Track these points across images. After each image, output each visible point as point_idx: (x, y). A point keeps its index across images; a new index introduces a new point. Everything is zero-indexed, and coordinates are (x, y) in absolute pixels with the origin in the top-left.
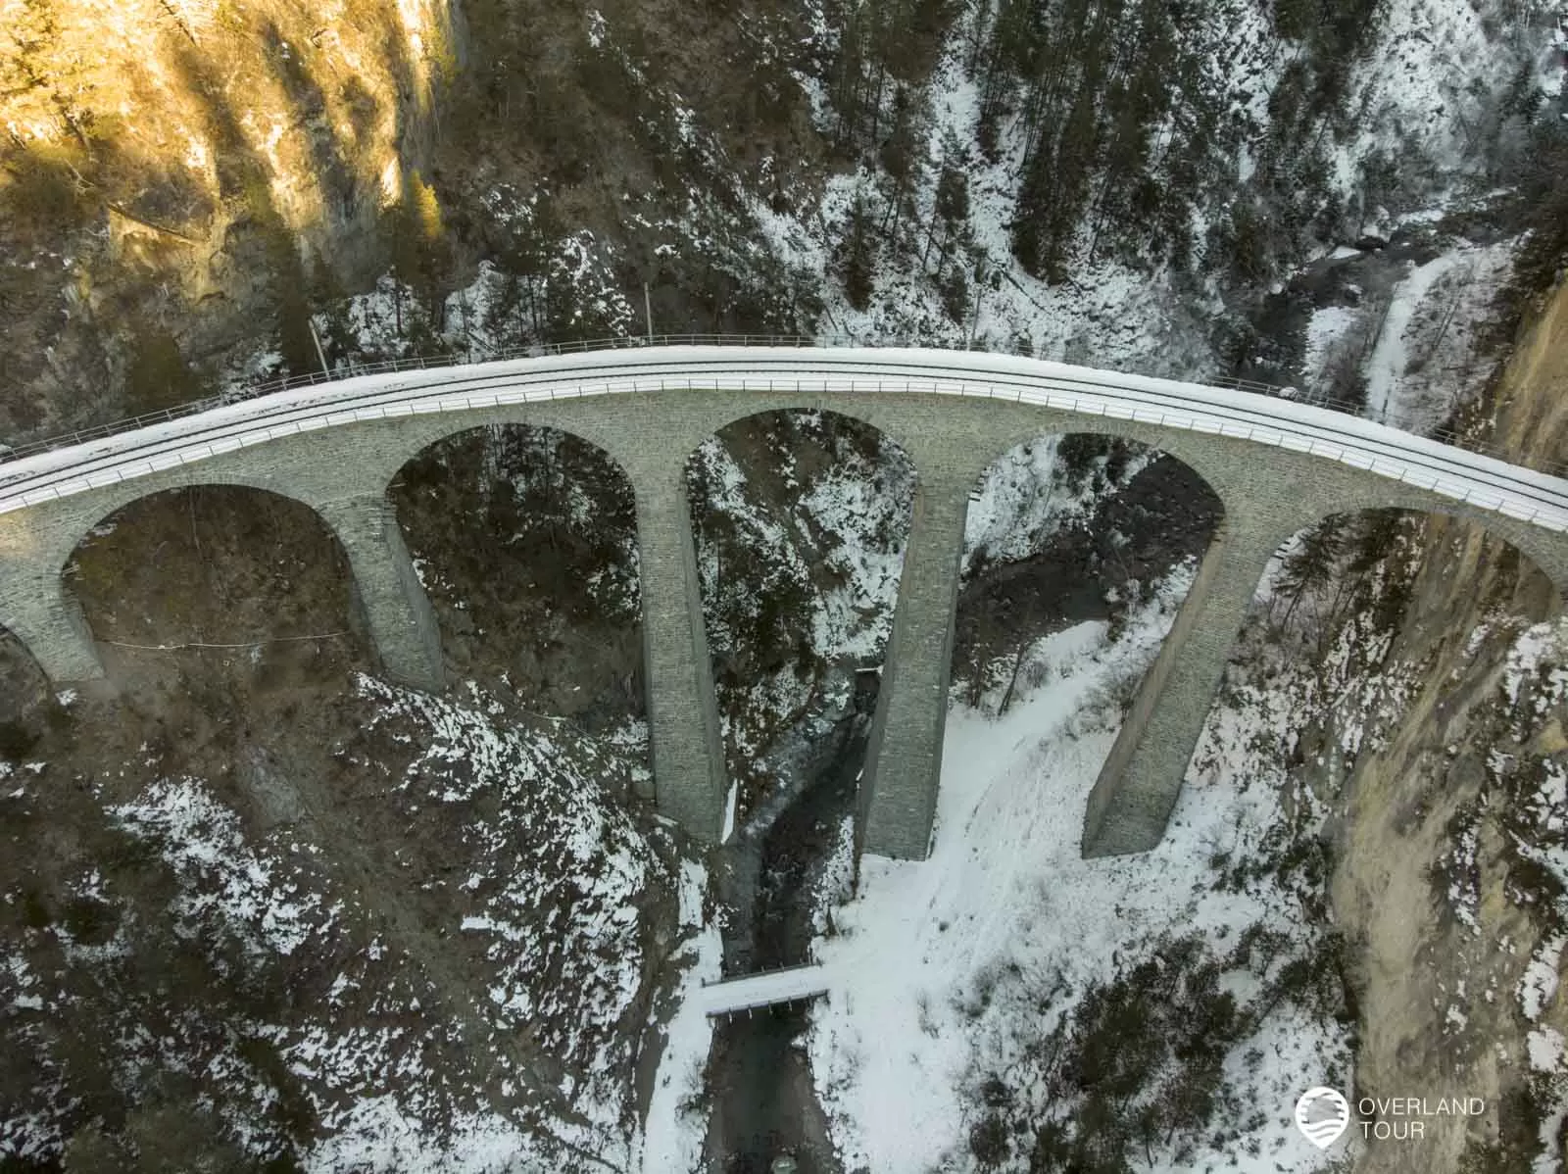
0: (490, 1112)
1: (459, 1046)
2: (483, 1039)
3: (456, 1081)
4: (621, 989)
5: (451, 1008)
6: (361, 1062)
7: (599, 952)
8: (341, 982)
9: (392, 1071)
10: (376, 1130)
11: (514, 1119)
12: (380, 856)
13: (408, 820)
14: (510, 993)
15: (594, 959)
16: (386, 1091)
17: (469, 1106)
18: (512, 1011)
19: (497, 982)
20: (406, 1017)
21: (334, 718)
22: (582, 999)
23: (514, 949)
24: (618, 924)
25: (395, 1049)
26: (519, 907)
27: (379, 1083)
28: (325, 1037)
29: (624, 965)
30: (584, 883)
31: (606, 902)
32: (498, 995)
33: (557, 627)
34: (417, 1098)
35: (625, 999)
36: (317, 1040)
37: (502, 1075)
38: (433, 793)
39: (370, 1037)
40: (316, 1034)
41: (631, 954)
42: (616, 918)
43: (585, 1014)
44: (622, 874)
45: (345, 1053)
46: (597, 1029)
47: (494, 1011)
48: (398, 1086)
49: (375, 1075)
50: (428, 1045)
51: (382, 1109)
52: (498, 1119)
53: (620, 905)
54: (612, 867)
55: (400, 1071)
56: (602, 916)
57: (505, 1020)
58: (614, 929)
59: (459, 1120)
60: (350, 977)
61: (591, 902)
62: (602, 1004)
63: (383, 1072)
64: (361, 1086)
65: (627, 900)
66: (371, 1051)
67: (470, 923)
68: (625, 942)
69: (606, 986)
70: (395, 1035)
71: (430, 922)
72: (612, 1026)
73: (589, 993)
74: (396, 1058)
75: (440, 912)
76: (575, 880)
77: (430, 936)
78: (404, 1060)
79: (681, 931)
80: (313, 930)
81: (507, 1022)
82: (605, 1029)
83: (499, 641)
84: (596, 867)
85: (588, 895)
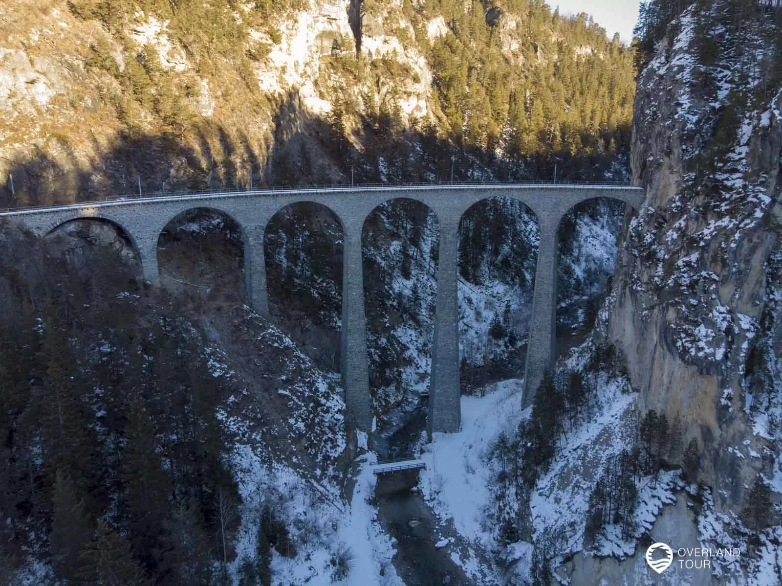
0: (288, 466)
1: (276, 437)
2: (285, 437)
3: (274, 450)
4: (339, 446)
5: (273, 422)
6: (238, 429)
7: (329, 427)
8: (232, 398)
9: (250, 436)
10: (244, 455)
11: (298, 472)
12: (248, 362)
13: (260, 350)
14: (297, 421)
15: (327, 430)
16: (247, 443)
17: (279, 461)
18: (297, 428)
19: (292, 416)
20: (254, 419)
21: (235, 314)
22: (323, 444)
23: (298, 407)
24: (336, 420)
25: (252, 429)
26: (300, 392)
27: (245, 439)
28: (226, 415)
29: (339, 437)
30: (323, 401)
31: (331, 410)
32: (292, 421)
33: (308, 323)
34: (259, 449)
35: (340, 450)
36: (222, 415)
37: (293, 453)
38: (270, 343)
39: (242, 421)
40: (223, 412)
41: (341, 433)
42: (335, 417)
43: (324, 449)
44: (337, 401)
45: (232, 423)
46: (329, 457)
47: (290, 426)
48: (252, 443)
49: (244, 435)
50: (263, 433)
51: (245, 449)
52: (291, 470)
53: (337, 413)
54: (333, 398)
55: (253, 437)
56: (330, 415)
57: (294, 432)
58: (335, 422)
59: (275, 464)
60: (236, 398)
61: (325, 408)
62: (331, 448)
63: (247, 435)
64: (238, 438)
65: (339, 411)
66: (243, 426)
67: (281, 391)
68: (339, 427)
69: (332, 441)
70: (252, 424)
71: (266, 390)
72: (336, 459)
73: (325, 441)
74: (252, 432)
75: (269, 387)
76: (319, 399)
77: (266, 395)
78: (254, 434)
79: (358, 449)
80: (224, 374)
81: (295, 433)
82: (332, 458)
83: (288, 323)
84: (327, 396)
85: (324, 405)
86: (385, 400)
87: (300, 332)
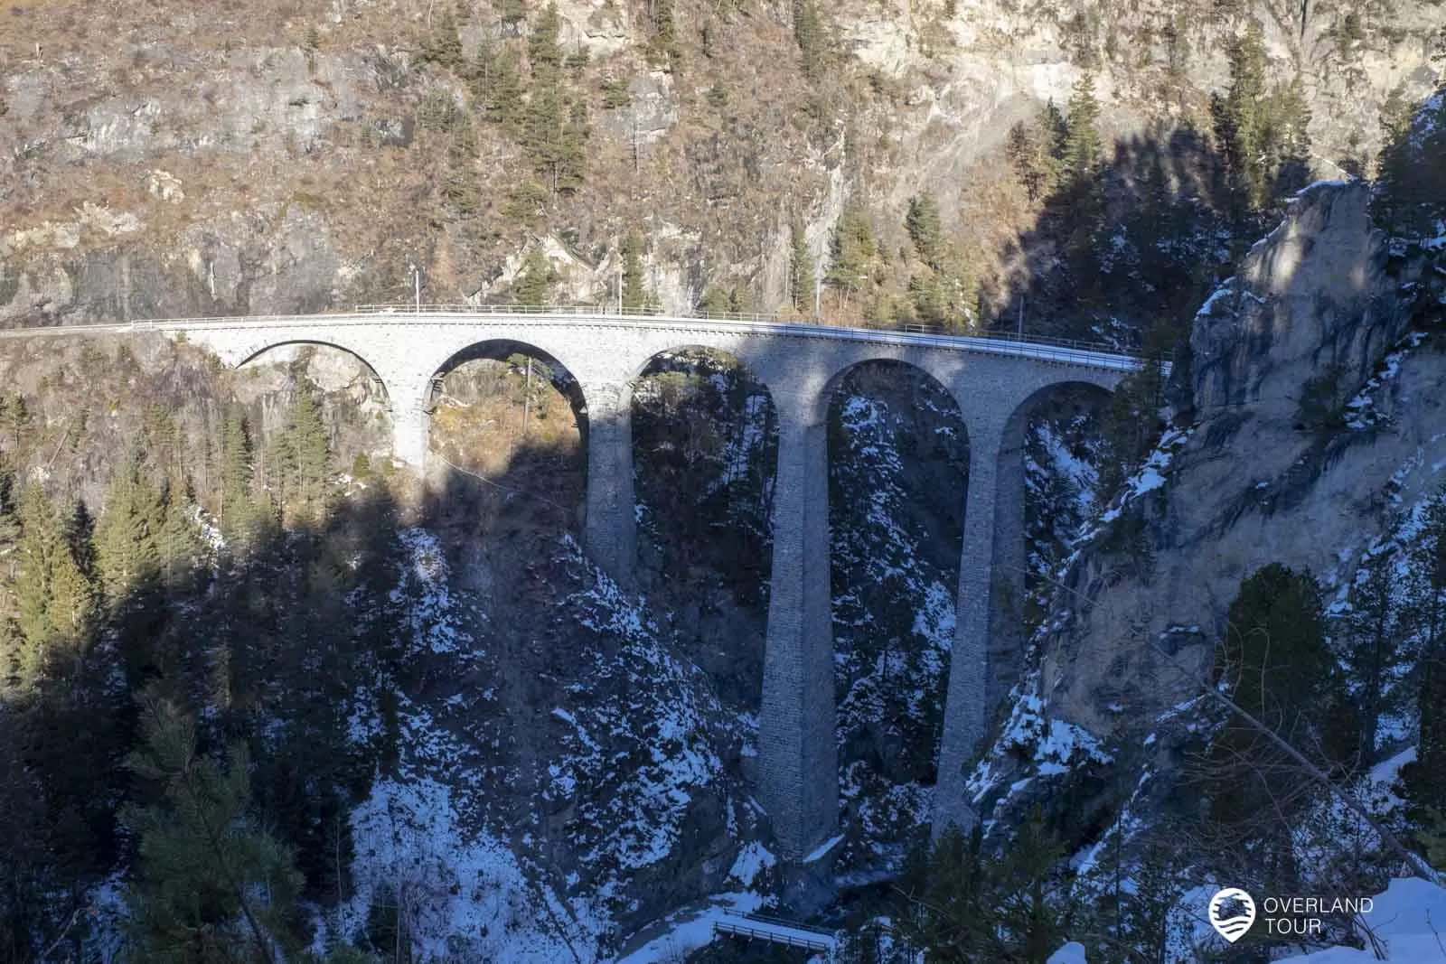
0: (508, 847)
1: (509, 790)
2: (528, 794)
3: (497, 811)
4: (651, 849)
5: (517, 761)
6: (442, 753)
7: (646, 810)
8: (457, 699)
9: (459, 771)
10: (428, 800)
11: (521, 864)
12: (522, 643)
14: (563, 772)
15: (639, 813)
16: (448, 783)
17: (497, 832)
18: (558, 786)
19: (558, 762)
20: (485, 747)
21: (537, 548)
22: (616, 834)
23: (580, 749)
24: (671, 800)
25: (468, 761)
26: (599, 723)
27: (447, 774)
28: (430, 723)
29: (661, 833)
30: (658, 755)
31: (668, 779)
32: (554, 770)
33: (723, 599)
34: (465, 800)
35: (650, 858)
36: (424, 721)
37: (527, 827)
38: (577, 616)
39: (455, 743)
40: (426, 717)
41: (670, 828)
42: (670, 794)
43: (613, 844)
44: (690, 765)
45: (436, 740)
46: (617, 863)
47: (545, 784)
48: (456, 784)
49: (447, 767)
50: (489, 774)
51: (439, 792)
52: (510, 854)
53: (678, 787)
54: (684, 757)
55: (463, 775)
56: (661, 787)
57: (550, 791)
58: (665, 802)
59: (483, 835)
60: (464, 699)
61: (656, 771)
62: (630, 848)
63: (453, 769)
64: (434, 769)
65: (684, 786)
66: (453, 751)
67: (560, 712)
68: (669, 816)
69: (640, 837)
70: (472, 753)
71: (534, 702)
72: (631, 872)
73: (624, 832)
74: (466, 767)
75: (540, 699)
76: (652, 749)
77: (529, 710)
78: (470, 772)
80: (458, 652)
81: (551, 795)
82: (623, 867)
83: (677, 589)
84: (672, 749)
85: (656, 765)
86: (902, 812)
87: (697, 610)
